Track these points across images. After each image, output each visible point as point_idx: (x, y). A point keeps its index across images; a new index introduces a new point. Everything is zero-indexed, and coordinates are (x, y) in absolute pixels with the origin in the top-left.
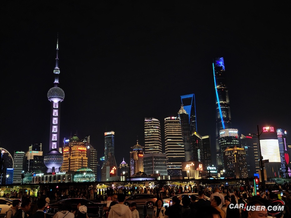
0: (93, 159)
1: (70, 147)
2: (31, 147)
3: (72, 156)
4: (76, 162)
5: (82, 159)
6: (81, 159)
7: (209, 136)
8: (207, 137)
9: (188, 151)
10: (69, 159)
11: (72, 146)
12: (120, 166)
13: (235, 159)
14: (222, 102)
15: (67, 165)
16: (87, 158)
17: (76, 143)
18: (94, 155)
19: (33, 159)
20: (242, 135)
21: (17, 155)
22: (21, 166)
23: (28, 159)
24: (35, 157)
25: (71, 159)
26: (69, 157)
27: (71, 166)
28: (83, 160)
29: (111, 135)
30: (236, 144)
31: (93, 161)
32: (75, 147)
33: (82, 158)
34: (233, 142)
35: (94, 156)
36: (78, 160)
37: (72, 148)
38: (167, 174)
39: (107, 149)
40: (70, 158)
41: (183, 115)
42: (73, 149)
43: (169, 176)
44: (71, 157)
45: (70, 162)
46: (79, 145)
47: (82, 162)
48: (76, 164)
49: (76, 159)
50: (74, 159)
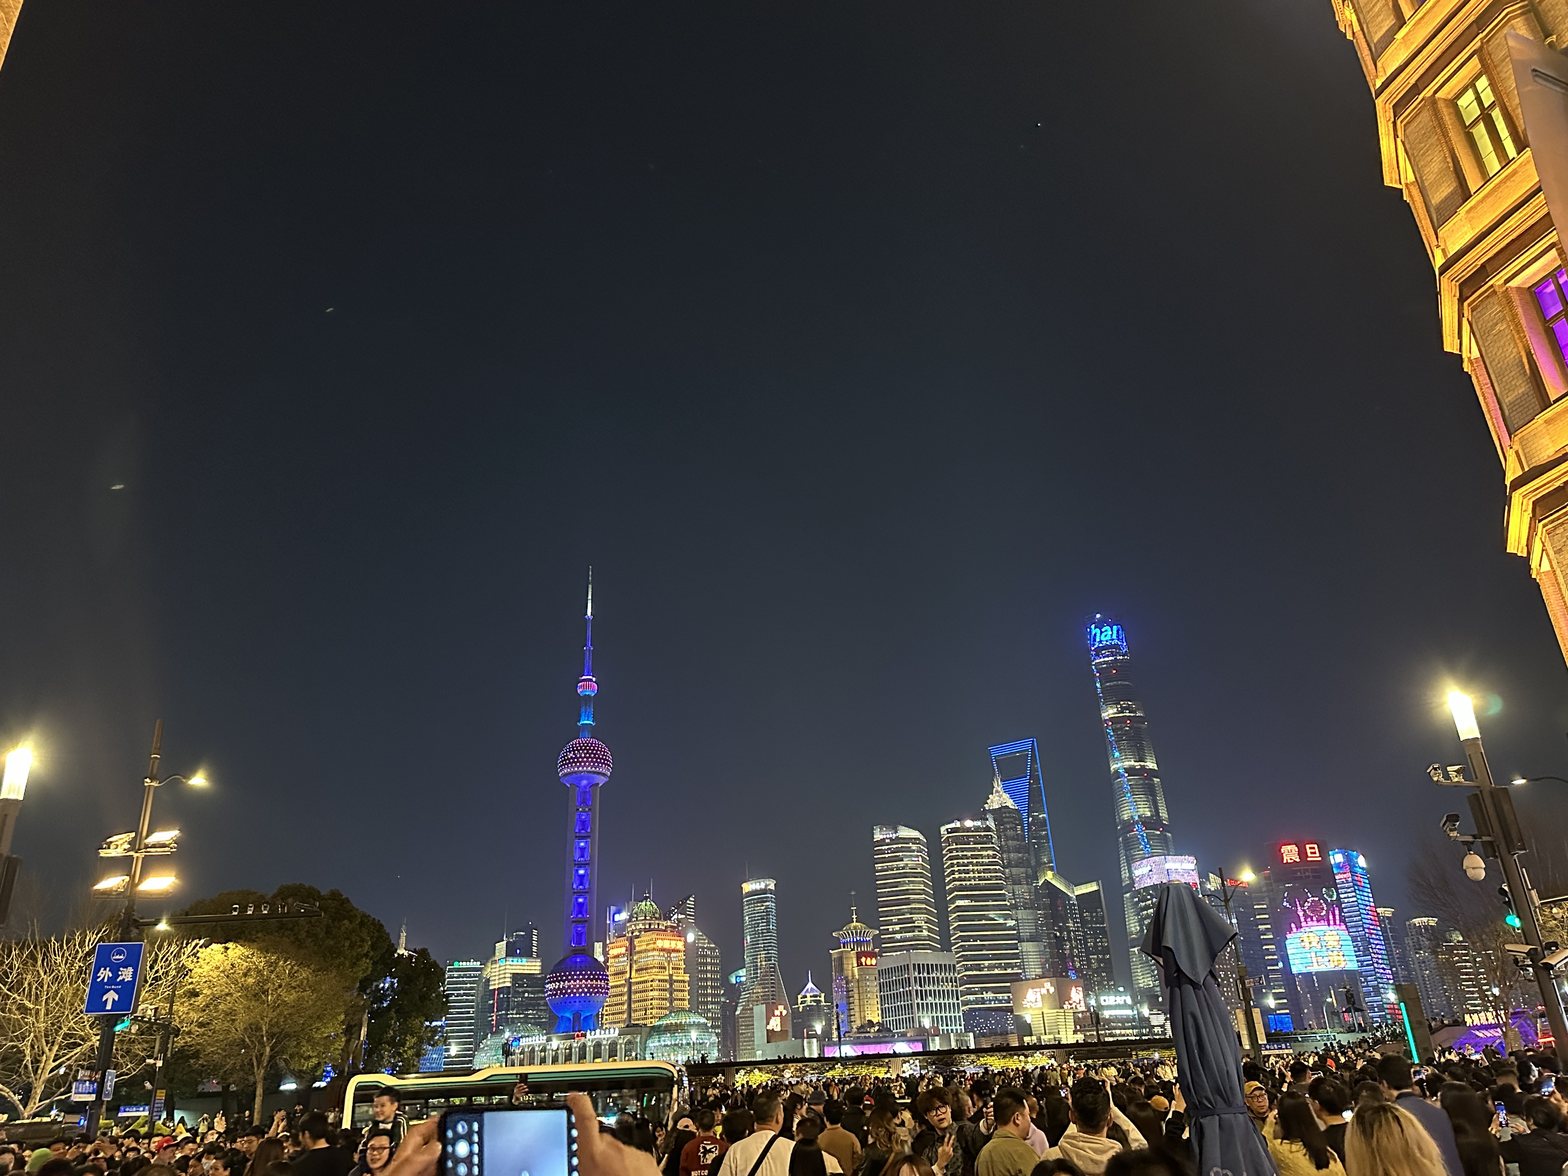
0: (707, 979)
1: (631, 941)
2: (501, 947)
3: (637, 971)
4: (651, 993)
5: (671, 981)
6: (666, 981)
7: (1098, 885)
8: (1092, 887)
9: (1031, 939)
10: (629, 983)
11: (637, 937)
12: (799, 1002)
14: (1132, 763)
15: (622, 1004)
16: (687, 978)
17: (650, 925)
18: (711, 964)
19: (509, 984)
20: (1211, 875)
21: (456, 974)
22: (469, 1013)
23: (491, 988)
24: (516, 977)
25: (633, 981)
26: (628, 976)
27: (633, 1006)
28: (676, 986)
29: (764, 891)
31: (707, 987)
32: (646, 937)
33: (671, 976)
35: (708, 967)
36: (656, 984)
37: (636, 941)
38: (963, 1027)
39: (755, 943)
40: (630, 978)
41: (1000, 814)
42: (639, 945)
43: (971, 1034)
44: (633, 974)
45: (630, 993)
46: (658, 930)
47: (671, 991)
48: (652, 999)
49: (652, 981)
50: (646, 982)
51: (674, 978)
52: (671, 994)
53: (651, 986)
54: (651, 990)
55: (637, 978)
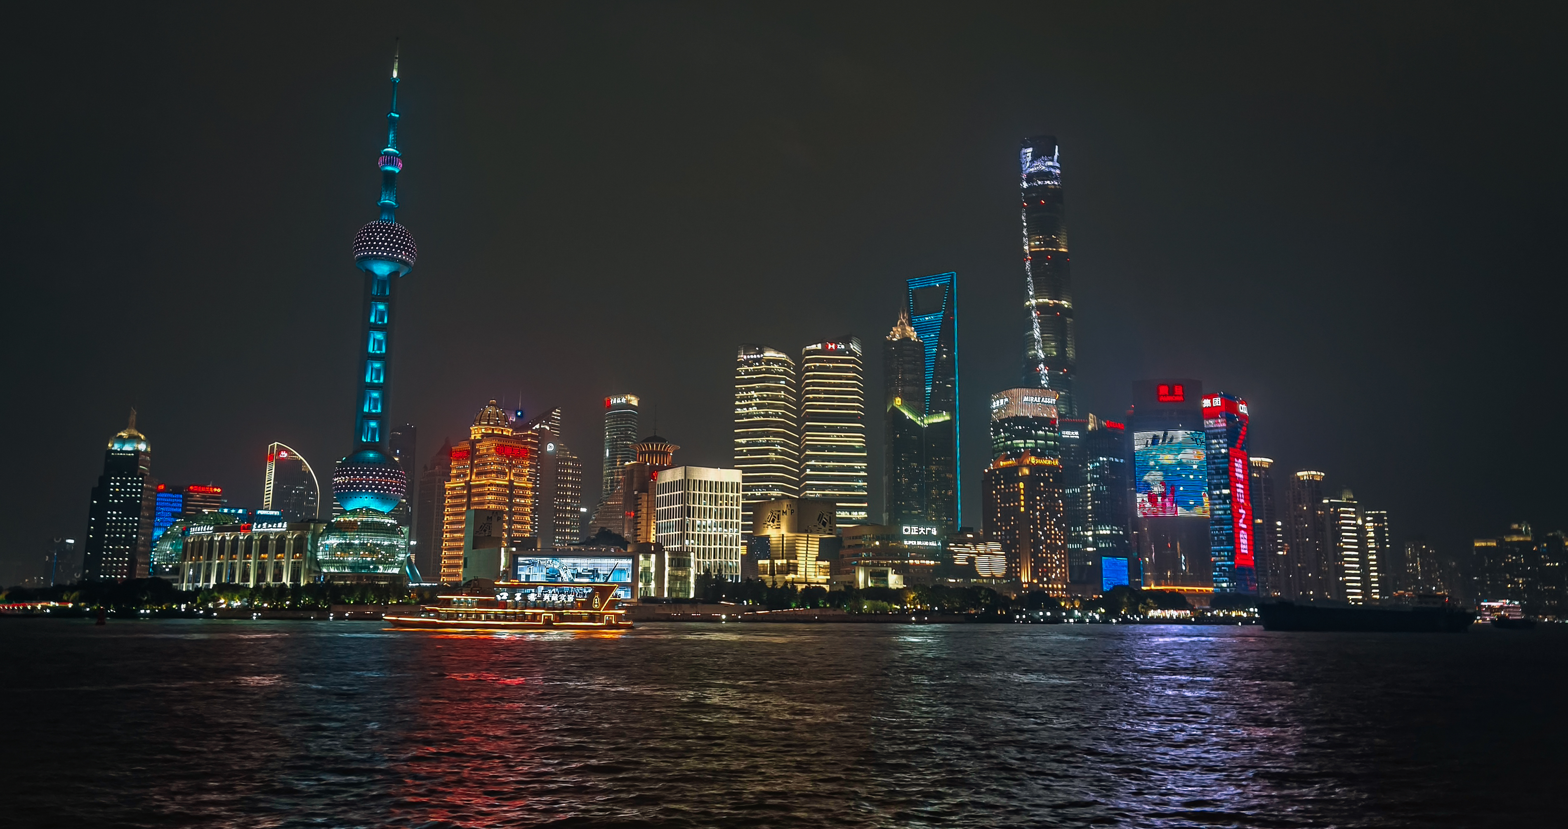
0: (567, 489)
1: (473, 442)
3: (478, 474)
4: (490, 497)
5: (511, 486)
6: (505, 486)
7: (951, 415)
8: (944, 417)
10: (468, 486)
11: (479, 441)
13: (1022, 497)
17: (493, 430)
18: (572, 475)
26: (468, 479)
28: (516, 492)
29: (625, 406)
30: (1047, 447)
31: (566, 497)
32: (488, 442)
33: (511, 482)
34: (1036, 438)
35: (570, 478)
36: (494, 489)
37: (478, 446)
39: (612, 457)
40: (470, 481)
42: (481, 449)
44: (473, 477)
45: (470, 495)
46: (501, 436)
47: (511, 496)
48: (489, 503)
49: (489, 486)
50: (484, 485)
51: (515, 484)
52: (511, 500)
53: (489, 490)
54: (489, 494)
55: (476, 481)
